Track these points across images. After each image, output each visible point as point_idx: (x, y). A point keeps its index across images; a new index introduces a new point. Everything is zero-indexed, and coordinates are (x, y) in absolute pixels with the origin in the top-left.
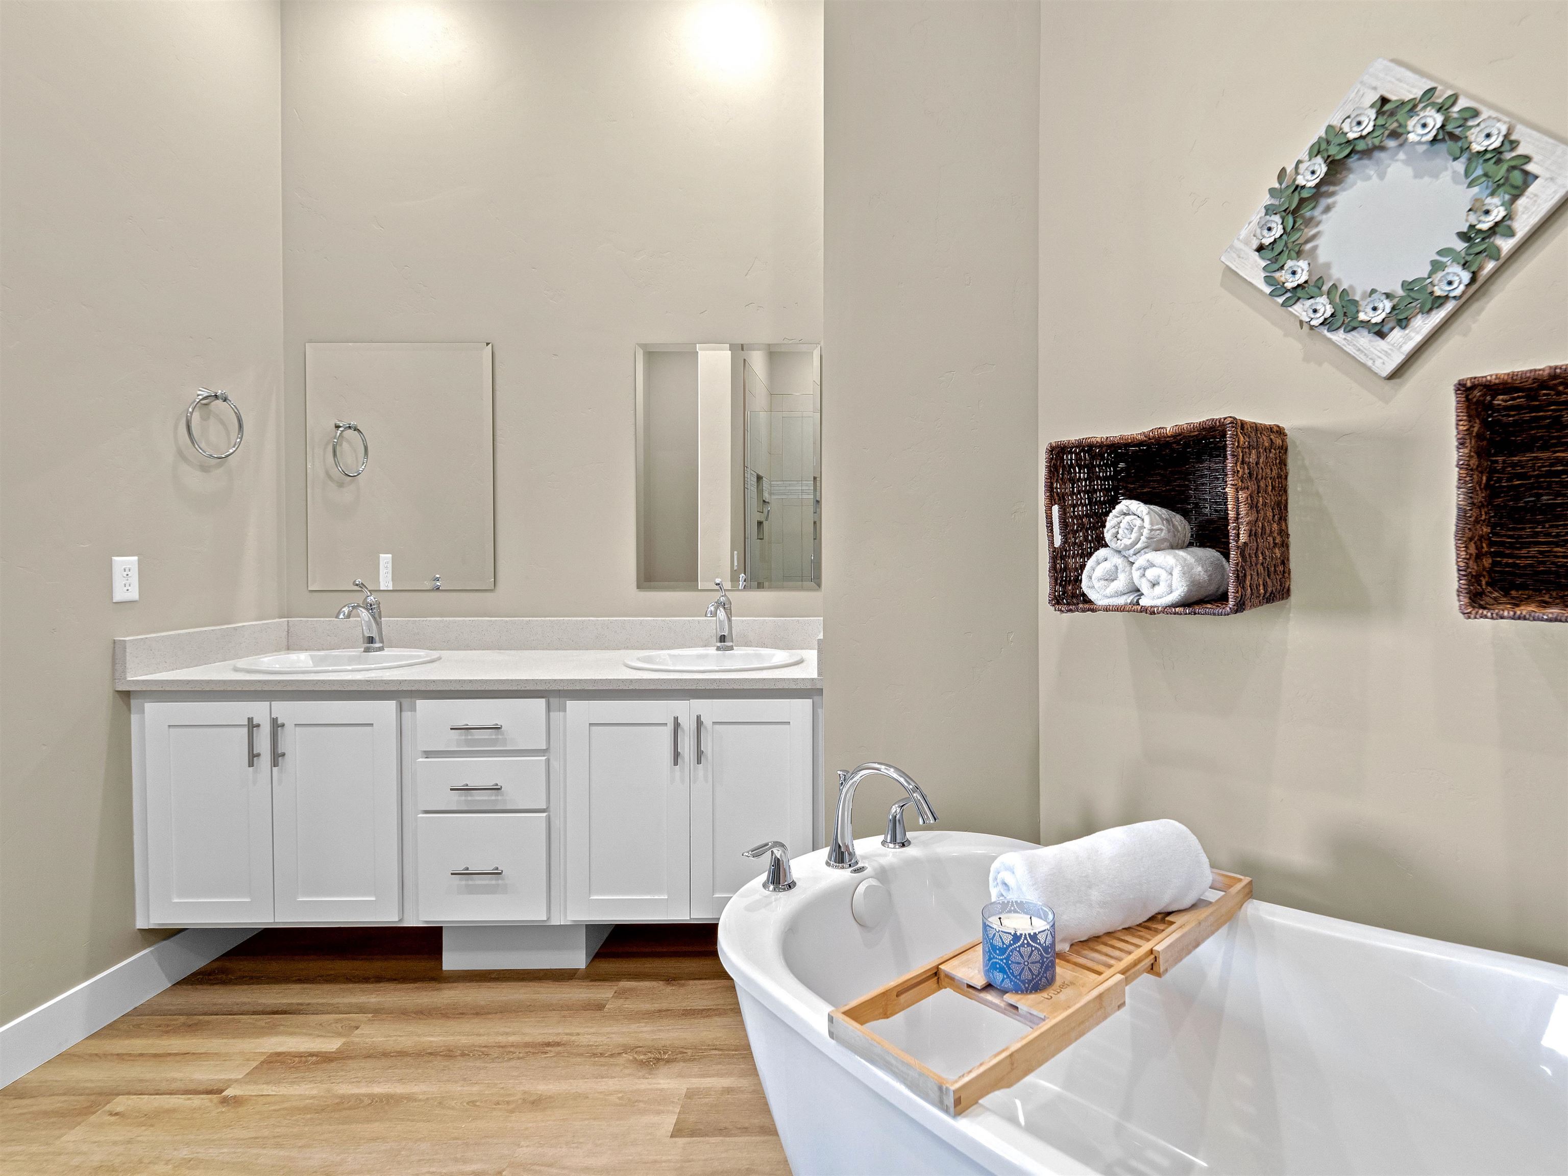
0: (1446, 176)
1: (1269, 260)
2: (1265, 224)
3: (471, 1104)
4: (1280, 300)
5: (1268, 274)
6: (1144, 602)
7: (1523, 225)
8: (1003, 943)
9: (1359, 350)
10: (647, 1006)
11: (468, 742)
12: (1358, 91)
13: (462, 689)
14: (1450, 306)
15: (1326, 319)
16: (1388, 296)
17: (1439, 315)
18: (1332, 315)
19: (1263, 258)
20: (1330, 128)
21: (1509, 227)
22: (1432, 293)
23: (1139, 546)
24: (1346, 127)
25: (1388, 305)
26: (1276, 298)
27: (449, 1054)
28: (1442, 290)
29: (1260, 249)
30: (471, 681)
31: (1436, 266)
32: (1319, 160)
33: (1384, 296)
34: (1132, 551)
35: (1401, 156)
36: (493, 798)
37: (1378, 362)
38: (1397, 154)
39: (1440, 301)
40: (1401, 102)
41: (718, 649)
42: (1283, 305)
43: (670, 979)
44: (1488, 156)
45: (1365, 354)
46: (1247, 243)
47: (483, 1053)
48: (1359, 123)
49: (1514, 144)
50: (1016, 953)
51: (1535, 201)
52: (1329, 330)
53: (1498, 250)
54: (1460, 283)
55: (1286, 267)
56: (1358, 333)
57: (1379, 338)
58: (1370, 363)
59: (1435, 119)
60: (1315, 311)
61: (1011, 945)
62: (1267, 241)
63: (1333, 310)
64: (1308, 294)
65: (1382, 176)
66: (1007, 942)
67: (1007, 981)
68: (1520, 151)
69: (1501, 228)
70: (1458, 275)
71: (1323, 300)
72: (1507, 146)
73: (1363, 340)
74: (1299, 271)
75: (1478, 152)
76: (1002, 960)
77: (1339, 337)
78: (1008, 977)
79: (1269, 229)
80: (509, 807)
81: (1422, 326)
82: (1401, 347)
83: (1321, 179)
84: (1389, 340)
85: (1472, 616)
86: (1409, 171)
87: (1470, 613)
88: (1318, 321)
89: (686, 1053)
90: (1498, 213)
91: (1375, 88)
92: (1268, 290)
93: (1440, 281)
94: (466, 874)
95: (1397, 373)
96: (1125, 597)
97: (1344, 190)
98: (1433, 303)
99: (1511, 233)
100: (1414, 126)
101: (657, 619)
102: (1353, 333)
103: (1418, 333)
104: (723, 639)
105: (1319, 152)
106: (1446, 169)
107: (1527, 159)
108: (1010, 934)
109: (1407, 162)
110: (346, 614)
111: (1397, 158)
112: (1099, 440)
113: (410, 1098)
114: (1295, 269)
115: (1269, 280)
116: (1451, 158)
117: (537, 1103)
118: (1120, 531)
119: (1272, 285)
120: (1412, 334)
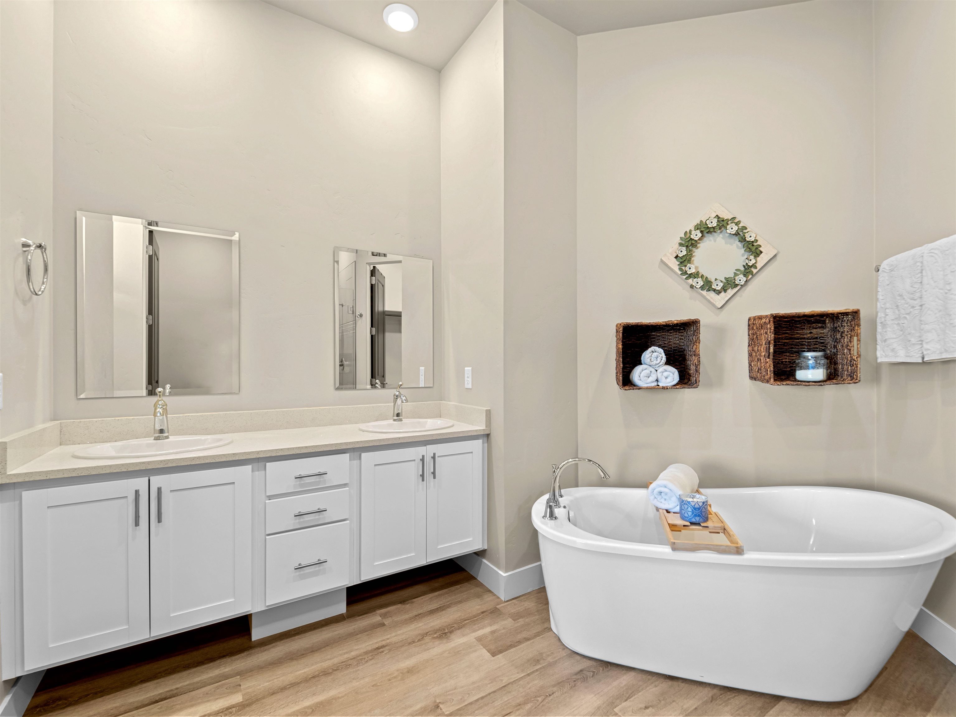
0: (735, 245)
1: (680, 262)
2: (680, 250)
3: (374, 686)
4: (685, 277)
5: (680, 267)
6: (661, 385)
7: (759, 266)
8: (699, 506)
9: (711, 298)
10: (407, 616)
11: (301, 486)
12: (710, 211)
13: (300, 452)
14: (739, 287)
15: (701, 286)
16: (721, 281)
17: (736, 290)
18: (703, 285)
19: (678, 261)
20: (701, 221)
21: (756, 266)
22: (735, 282)
23: (661, 364)
24: (708, 222)
25: (722, 284)
26: (683, 276)
27: (325, 673)
28: (738, 282)
29: (676, 257)
30: (306, 447)
31: (736, 274)
32: (698, 231)
33: (720, 281)
34: (658, 366)
35: (721, 235)
36: (317, 517)
37: (717, 303)
38: (720, 235)
39: (737, 285)
40: (722, 219)
41: (395, 420)
42: (686, 279)
43: (403, 602)
44: (750, 243)
45: (713, 300)
46: (671, 254)
47: (345, 665)
48: (712, 222)
49: (757, 241)
50: (704, 508)
51: (762, 259)
52: (701, 290)
53: (753, 272)
54: (743, 281)
55: (687, 266)
56: (711, 292)
57: (717, 295)
58: (715, 303)
59: (735, 228)
60: (697, 283)
61: (702, 506)
62: (680, 255)
63: (703, 284)
64: (694, 276)
65: (715, 241)
66: (701, 505)
67: (701, 519)
68: (758, 243)
69: (754, 266)
70: (742, 278)
71: (700, 279)
72: (755, 241)
73: (711, 295)
74: (692, 268)
75: (748, 241)
76: (699, 512)
77: (704, 293)
78: (702, 518)
79: (681, 251)
80: (327, 521)
81: (731, 292)
82: (724, 299)
83: (699, 238)
84: (720, 296)
85: (775, 385)
86: (723, 241)
87: (775, 384)
88: (698, 286)
89: (454, 627)
90: (753, 261)
91: (715, 212)
92: (680, 273)
93: (737, 279)
94: (300, 568)
95: (722, 307)
96: (654, 383)
97: (703, 243)
98: (734, 286)
99: (756, 268)
100: (729, 228)
101: (349, 406)
102: (709, 292)
103: (729, 295)
104: (398, 415)
105: (698, 229)
106: (735, 243)
107: (760, 246)
108: (702, 502)
109: (723, 238)
110: (161, 412)
111: (719, 236)
112: (646, 323)
113: (335, 698)
114: (690, 267)
115: (680, 269)
116: (738, 240)
117: (410, 671)
118: (652, 358)
119: (682, 271)
120: (728, 295)
